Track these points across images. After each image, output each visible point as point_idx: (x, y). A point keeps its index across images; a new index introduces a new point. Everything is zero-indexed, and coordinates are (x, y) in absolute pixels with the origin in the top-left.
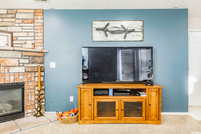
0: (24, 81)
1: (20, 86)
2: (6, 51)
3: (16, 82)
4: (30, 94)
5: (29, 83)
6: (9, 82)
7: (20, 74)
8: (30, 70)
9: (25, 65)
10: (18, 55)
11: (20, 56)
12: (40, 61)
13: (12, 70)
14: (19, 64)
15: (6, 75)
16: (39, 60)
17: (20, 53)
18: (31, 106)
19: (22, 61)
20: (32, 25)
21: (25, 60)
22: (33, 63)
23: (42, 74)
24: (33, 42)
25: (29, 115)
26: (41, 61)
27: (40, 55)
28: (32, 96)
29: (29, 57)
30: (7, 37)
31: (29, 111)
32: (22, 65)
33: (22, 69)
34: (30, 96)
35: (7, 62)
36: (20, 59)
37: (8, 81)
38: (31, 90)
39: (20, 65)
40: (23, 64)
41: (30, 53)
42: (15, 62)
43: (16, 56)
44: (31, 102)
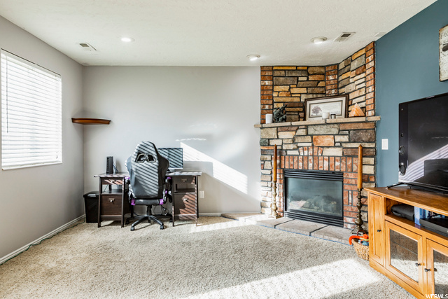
0: (342, 170)
1: (337, 176)
2: (319, 126)
3: (332, 170)
4: (350, 192)
5: (350, 174)
6: (322, 169)
7: (337, 158)
8: (349, 152)
9: (344, 145)
10: (333, 130)
11: (335, 131)
12: (367, 136)
13: (328, 152)
14: (335, 143)
15: (320, 158)
16: (364, 136)
17: (336, 126)
18: (352, 214)
19: (338, 139)
20: (363, 75)
21: (342, 137)
22: (354, 142)
23: (372, 160)
24: (363, 104)
25: (349, 226)
26: (369, 137)
27: (367, 126)
28: (354, 197)
29: (349, 133)
30: (340, 103)
31: (349, 220)
32: (339, 144)
33: (338, 152)
34: (350, 196)
35: (319, 141)
36: (336, 137)
37: (321, 167)
38: (352, 187)
39: (337, 144)
40: (341, 143)
41: (349, 124)
42: (328, 140)
43: (330, 131)
44: (353, 207)
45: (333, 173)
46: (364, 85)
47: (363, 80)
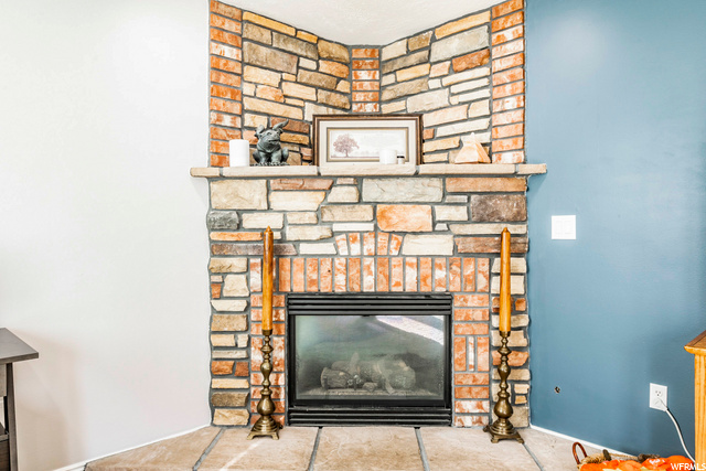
0: (451, 289)
1: (436, 304)
2: (394, 181)
3: (424, 289)
4: (471, 340)
5: (469, 297)
6: (400, 289)
7: (438, 261)
8: (471, 246)
9: (456, 229)
10: (430, 190)
11: (437, 196)
12: (510, 209)
13: (413, 246)
14: (434, 225)
15: (394, 261)
16: (506, 208)
17: (437, 182)
18: (475, 390)
19: (444, 213)
20: (484, 71)
21: (453, 209)
22: (481, 221)
23: (519, 264)
24: (486, 138)
25: (468, 421)
26: (515, 210)
27: (510, 185)
28: (480, 350)
29: (469, 199)
30: (404, 132)
31: (469, 406)
32: (443, 227)
33: (442, 245)
34: (471, 348)
35: (395, 219)
36: (436, 207)
37: (398, 284)
38: (474, 326)
39: (439, 227)
40: (449, 223)
41: (471, 179)
42: (419, 217)
43: (423, 195)
44: (477, 375)
45: (428, 296)
46: (485, 93)
47: (485, 82)
